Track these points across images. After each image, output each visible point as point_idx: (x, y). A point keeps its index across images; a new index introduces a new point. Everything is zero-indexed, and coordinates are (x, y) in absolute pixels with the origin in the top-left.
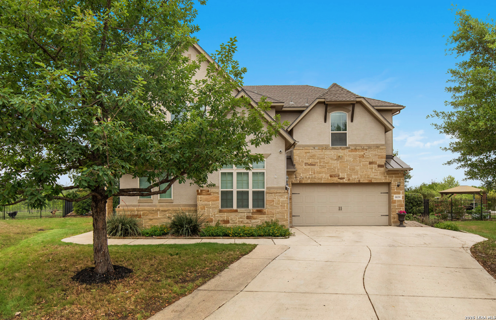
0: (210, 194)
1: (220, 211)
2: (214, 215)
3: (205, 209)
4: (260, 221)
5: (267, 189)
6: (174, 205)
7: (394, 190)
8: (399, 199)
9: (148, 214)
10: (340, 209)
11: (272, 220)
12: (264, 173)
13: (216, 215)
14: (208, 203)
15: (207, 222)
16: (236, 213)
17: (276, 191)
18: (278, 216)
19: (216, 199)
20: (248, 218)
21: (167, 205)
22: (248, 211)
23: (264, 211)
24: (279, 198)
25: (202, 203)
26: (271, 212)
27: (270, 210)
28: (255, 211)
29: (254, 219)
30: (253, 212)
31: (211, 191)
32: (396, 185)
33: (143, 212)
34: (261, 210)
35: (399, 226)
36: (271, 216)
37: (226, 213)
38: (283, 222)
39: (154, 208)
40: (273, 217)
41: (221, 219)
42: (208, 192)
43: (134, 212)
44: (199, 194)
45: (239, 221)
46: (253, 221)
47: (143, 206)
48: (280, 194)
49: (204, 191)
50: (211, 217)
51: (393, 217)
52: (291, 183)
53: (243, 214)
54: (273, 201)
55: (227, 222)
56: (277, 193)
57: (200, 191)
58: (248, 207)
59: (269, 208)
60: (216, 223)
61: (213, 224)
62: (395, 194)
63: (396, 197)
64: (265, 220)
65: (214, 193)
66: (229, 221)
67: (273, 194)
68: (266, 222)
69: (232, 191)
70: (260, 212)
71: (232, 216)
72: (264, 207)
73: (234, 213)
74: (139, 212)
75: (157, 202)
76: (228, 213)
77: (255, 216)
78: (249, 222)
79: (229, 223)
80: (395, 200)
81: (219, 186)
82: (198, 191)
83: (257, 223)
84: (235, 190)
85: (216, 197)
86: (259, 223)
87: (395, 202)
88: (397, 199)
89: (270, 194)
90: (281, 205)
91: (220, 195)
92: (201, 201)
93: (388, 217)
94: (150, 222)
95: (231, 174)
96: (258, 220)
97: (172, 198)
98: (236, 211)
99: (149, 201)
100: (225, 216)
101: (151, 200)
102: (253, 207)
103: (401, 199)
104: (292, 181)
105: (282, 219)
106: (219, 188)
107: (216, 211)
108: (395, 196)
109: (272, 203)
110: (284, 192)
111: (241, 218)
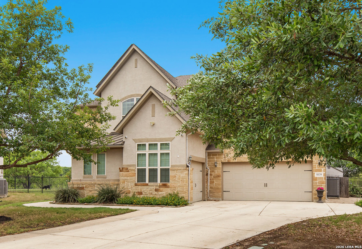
0: (128, 171)
1: (136, 185)
2: (132, 188)
3: (125, 183)
4: (165, 193)
5: (171, 167)
6: (107, 180)
7: (316, 167)
8: (320, 176)
9: (89, 187)
10: (266, 185)
11: (174, 193)
12: (168, 154)
13: (133, 188)
14: (127, 178)
15: (126, 193)
16: (147, 186)
17: (177, 168)
18: (179, 189)
19: (133, 175)
20: (156, 190)
21: (102, 180)
22: (156, 185)
23: (168, 185)
24: (180, 174)
25: (122, 178)
26: (173, 185)
27: (173, 184)
28: (161, 185)
29: (161, 191)
30: (159, 186)
31: (129, 169)
32: (317, 163)
33: (86, 185)
34: (166, 184)
35: (318, 202)
36: (173, 189)
37: (140, 187)
38: (183, 194)
39: (93, 182)
40: (175, 190)
41: (137, 191)
42: (127, 169)
43: (79, 185)
44: (121, 171)
45: (149, 193)
46: (160, 193)
47: (86, 180)
48: (180, 171)
49: (124, 169)
50: (129, 189)
51: (314, 194)
52: (220, 162)
53: (152, 187)
54: (175, 177)
55: (141, 193)
56: (178, 170)
57: (121, 169)
58: (157, 182)
59: (172, 182)
60: (133, 194)
61: (131, 195)
62: (316, 172)
63: (317, 175)
64: (169, 192)
65: (131, 170)
66: (142, 192)
67: (175, 171)
68: (170, 194)
69: (145, 169)
70: (165, 186)
71: (144, 189)
72: (169, 182)
73: (146, 186)
74: (83, 185)
75: (96, 177)
76: (141, 187)
77: (161, 189)
78: (157, 194)
79: (142, 195)
80: (317, 178)
81: (136, 165)
82: (120, 168)
83: (163, 195)
84: (147, 168)
85: (133, 173)
86: (165, 195)
87: (316, 179)
88: (318, 176)
89: (173, 171)
90: (181, 180)
91: (136, 172)
92: (122, 176)
93: (311, 193)
94: (90, 193)
95: (145, 154)
96: (163, 192)
97: (106, 174)
98: (147, 185)
99: (90, 177)
100: (139, 188)
101: (91, 176)
102: (161, 182)
103: (322, 176)
104: (221, 161)
105: (182, 191)
106: (136, 166)
107: (133, 184)
108: (316, 173)
109: (175, 178)
110: (183, 169)
111: (151, 190)
